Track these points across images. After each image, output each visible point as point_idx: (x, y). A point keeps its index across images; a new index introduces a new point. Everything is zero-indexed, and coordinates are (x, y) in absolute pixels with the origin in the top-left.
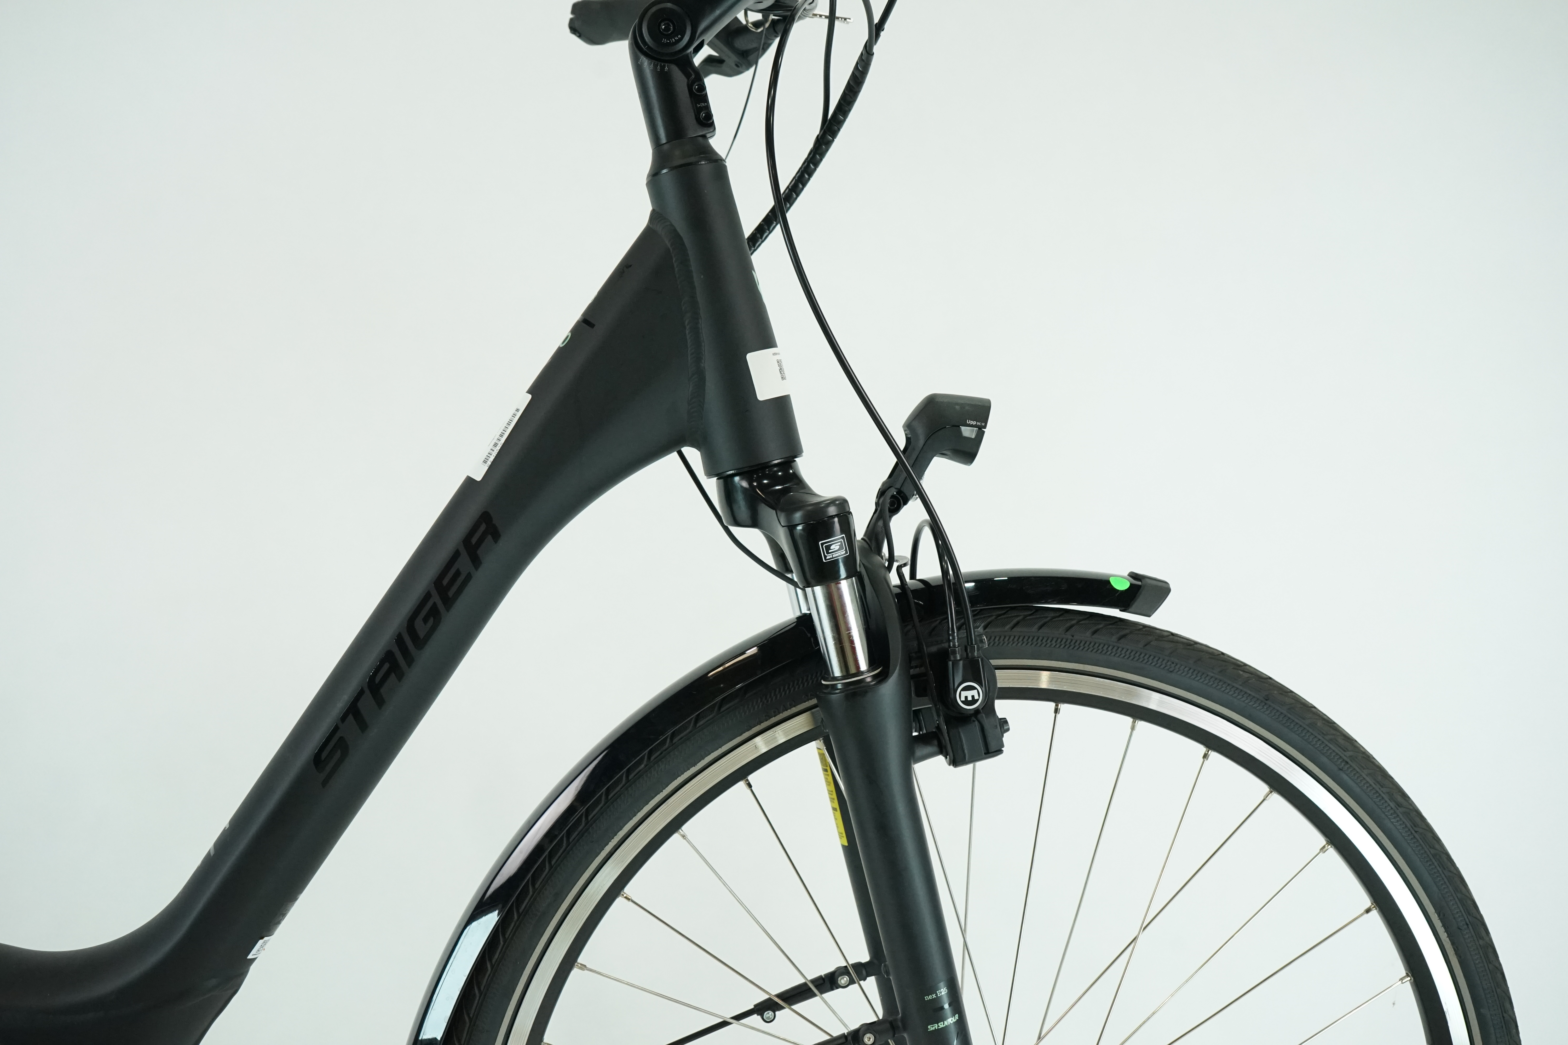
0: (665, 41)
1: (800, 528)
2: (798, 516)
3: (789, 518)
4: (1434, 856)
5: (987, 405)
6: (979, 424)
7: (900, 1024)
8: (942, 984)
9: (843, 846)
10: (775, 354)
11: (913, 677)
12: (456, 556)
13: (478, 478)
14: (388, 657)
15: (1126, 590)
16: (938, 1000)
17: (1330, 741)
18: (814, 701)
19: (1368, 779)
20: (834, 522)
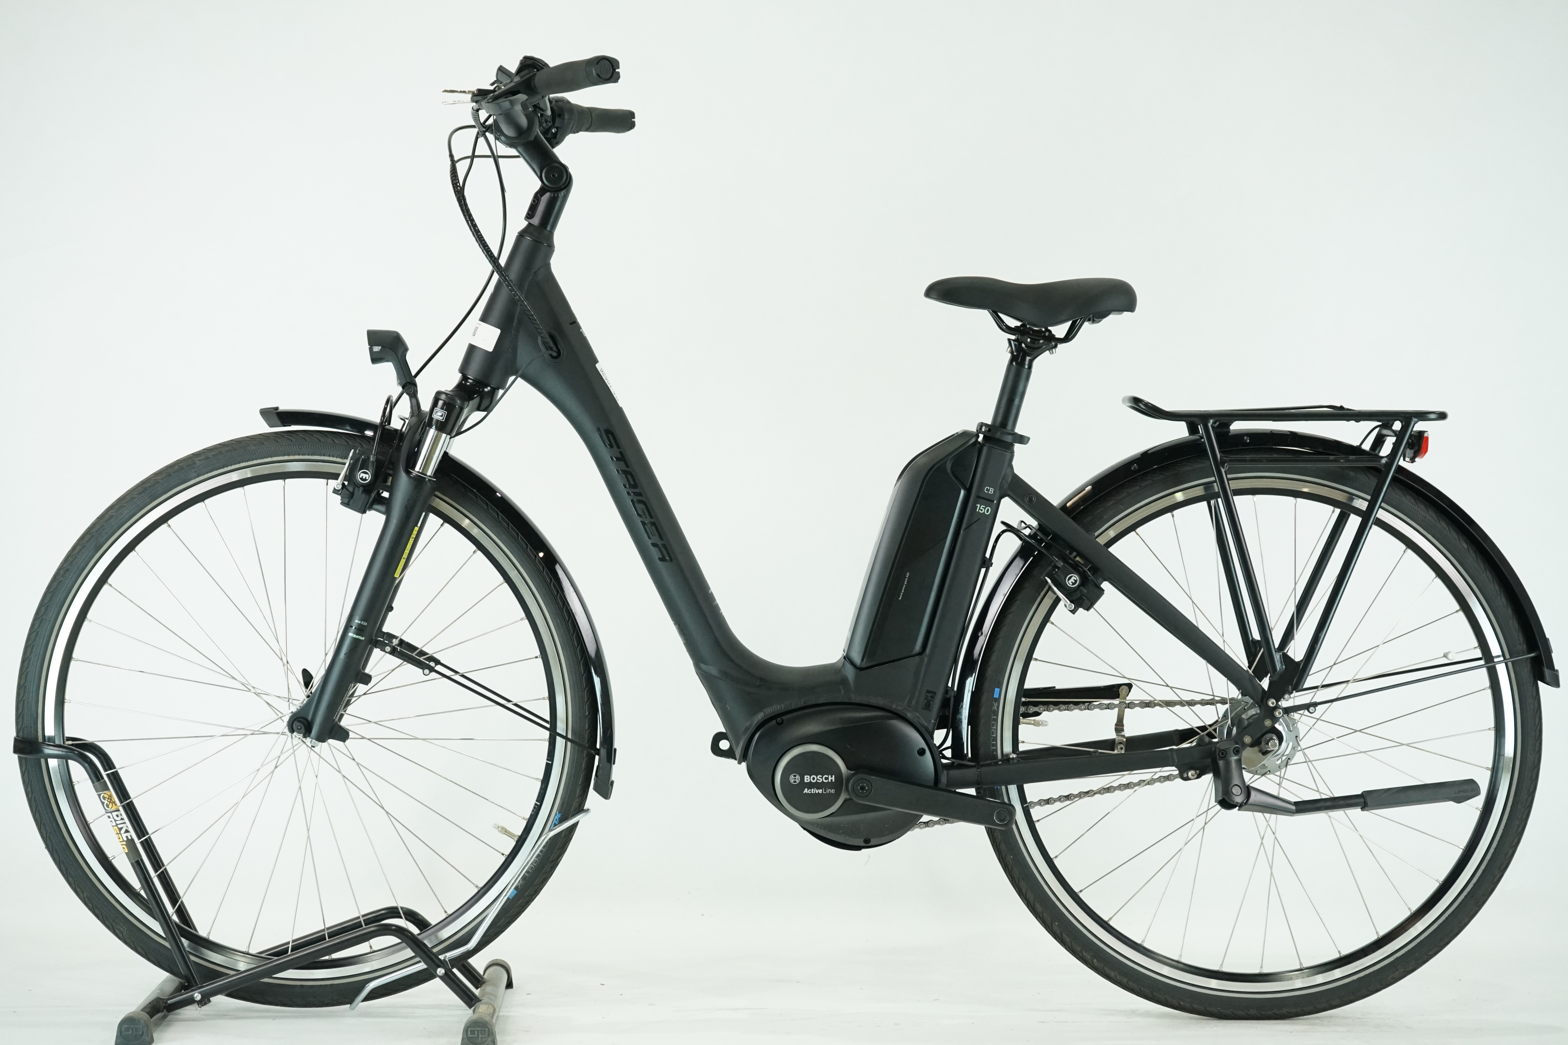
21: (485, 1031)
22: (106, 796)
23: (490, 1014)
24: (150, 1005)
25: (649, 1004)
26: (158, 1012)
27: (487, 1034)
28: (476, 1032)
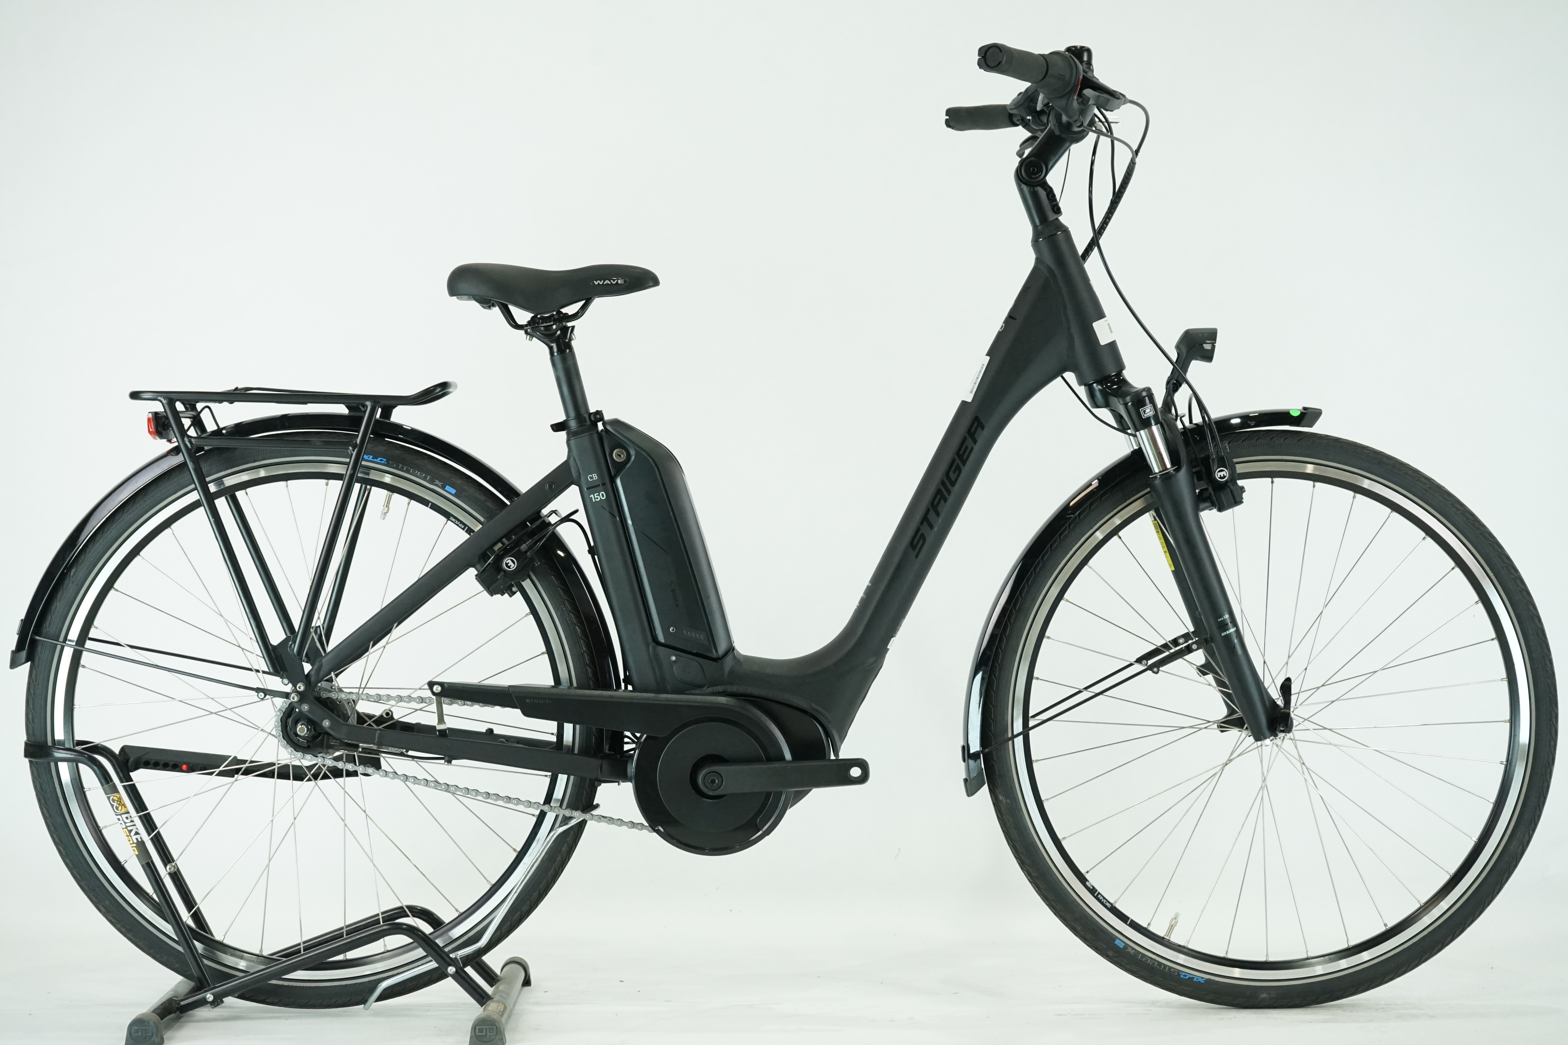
0: (1033, 176)
1: (1130, 404)
2: (1128, 399)
3: (1124, 400)
4: (1480, 534)
5: (1215, 331)
6: (1212, 342)
7: (1209, 639)
8: (1226, 613)
9: (1172, 571)
10: (1106, 321)
11: (1195, 473)
12: (965, 439)
13: (969, 400)
14: (938, 492)
15: (1299, 416)
16: (1225, 620)
17: (1417, 480)
18: (1148, 490)
19: (1439, 498)
20: (1145, 400)
21: (493, 1029)
22: (115, 798)
23: (500, 1011)
24: (161, 1007)
25: (666, 1001)
26: (170, 1013)
27: (495, 1031)
28: (484, 1030)
